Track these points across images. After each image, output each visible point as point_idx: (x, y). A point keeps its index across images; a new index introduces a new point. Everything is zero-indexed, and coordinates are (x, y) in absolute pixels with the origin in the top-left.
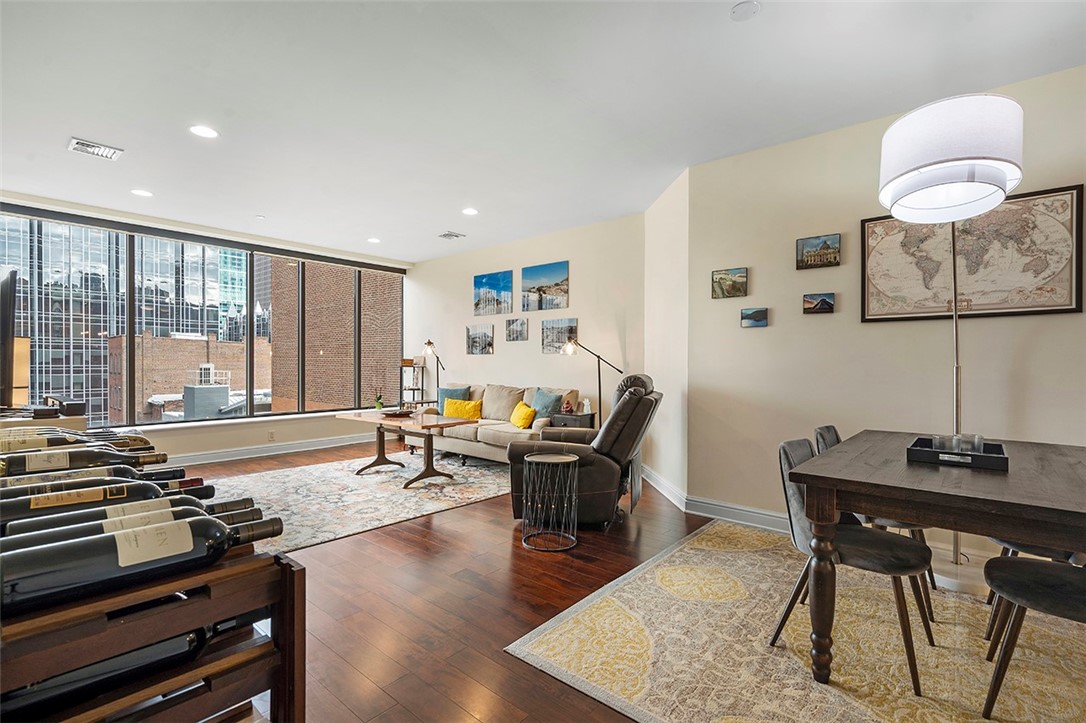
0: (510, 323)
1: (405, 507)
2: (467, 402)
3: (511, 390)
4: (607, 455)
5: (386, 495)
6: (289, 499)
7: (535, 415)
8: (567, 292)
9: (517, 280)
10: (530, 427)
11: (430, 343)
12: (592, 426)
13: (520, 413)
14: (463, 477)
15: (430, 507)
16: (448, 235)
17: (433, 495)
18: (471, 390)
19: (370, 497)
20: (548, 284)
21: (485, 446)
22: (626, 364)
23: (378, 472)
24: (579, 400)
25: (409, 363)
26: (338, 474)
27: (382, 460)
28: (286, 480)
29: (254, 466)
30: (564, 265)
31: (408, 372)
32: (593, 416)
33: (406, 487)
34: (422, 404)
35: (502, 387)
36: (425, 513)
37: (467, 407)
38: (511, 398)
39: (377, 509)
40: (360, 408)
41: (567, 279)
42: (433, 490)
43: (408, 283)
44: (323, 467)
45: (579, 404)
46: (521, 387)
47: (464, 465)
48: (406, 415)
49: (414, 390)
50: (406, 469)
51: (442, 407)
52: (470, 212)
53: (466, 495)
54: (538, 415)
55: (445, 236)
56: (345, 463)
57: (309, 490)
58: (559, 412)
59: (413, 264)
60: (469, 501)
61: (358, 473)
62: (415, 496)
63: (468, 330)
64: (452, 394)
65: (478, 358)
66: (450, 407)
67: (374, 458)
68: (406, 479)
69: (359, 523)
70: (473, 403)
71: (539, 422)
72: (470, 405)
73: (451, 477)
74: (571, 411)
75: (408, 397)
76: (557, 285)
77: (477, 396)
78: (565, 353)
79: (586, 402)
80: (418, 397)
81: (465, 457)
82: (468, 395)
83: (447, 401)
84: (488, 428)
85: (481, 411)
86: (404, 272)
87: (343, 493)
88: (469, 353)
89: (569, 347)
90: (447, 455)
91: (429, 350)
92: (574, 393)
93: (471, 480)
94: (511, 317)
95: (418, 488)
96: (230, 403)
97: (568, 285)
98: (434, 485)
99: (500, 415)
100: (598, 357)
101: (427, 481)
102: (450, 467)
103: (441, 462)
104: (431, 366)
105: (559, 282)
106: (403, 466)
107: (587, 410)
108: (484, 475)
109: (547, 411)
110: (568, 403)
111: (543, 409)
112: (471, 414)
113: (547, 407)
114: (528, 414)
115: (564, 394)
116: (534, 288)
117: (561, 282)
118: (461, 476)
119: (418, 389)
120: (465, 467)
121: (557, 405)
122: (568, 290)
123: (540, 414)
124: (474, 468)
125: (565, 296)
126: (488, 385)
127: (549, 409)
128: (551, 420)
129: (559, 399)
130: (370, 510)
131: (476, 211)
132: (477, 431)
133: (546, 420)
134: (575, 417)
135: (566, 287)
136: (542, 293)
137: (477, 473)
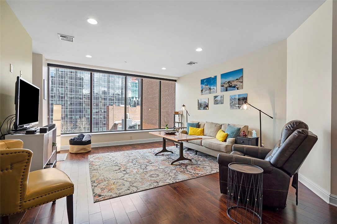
0: (216, 97)
1: (170, 176)
2: (198, 129)
3: (216, 124)
5: (163, 167)
6: (128, 165)
7: (227, 136)
8: (242, 82)
9: (219, 81)
10: (225, 141)
11: (184, 106)
12: (257, 145)
13: (220, 135)
14: (196, 161)
15: (181, 177)
16: (190, 63)
17: (182, 170)
18: (200, 124)
19: (157, 168)
20: (233, 80)
21: (205, 148)
22: (275, 114)
23: (163, 155)
24: (249, 130)
25: (177, 113)
26: (149, 154)
27: (165, 150)
28: (131, 155)
29: (124, 148)
31: (177, 116)
32: (257, 139)
33: (172, 164)
34: (182, 128)
35: (212, 123)
36: (178, 181)
37: (198, 131)
38: (216, 128)
39: (158, 175)
40: (160, 129)
41: (242, 77)
42: (183, 167)
43: (177, 84)
44: (145, 150)
45: (249, 132)
46: (220, 123)
47: (196, 154)
48: (173, 134)
49: (179, 123)
50: (174, 154)
51: (188, 130)
52: (199, 50)
53: (197, 172)
54: (229, 136)
55: (189, 64)
56: (153, 149)
57: (136, 161)
58: (240, 136)
59: (179, 78)
60: (197, 175)
61: (156, 155)
62: (174, 170)
63: (198, 100)
64: (192, 125)
65: (202, 111)
66: (191, 130)
67: (161, 149)
68: (173, 160)
69: (149, 183)
70: (200, 129)
71: (230, 140)
72: (199, 130)
73: (190, 160)
74: (246, 135)
75: (177, 125)
76: (237, 79)
77: (202, 126)
78: (243, 109)
79: (254, 132)
80: (180, 126)
81: (197, 151)
82: (198, 126)
83: (190, 128)
84: (207, 140)
85: (203, 132)
86: (175, 81)
87: (148, 164)
88: (198, 109)
89: (245, 106)
90: (189, 149)
91: (184, 108)
92: (246, 127)
93: (199, 163)
94: (216, 95)
95: (176, 165)
97: (242, 79)
98: (183, 164)
99: (211, 134)
100: (260, 111)
101: (181, 162)
102: (191, 155)
103: (187, 152)
104: (185, 114)
105: (238, 78)
106: (173, 153)
107: (254, 135)
108: (205, 161)
109: (233, 135)
110: (244, 132)
111: (231, 133)
112: (199, 133)
113: (233, 133)
114: (224, 135)
115: (242, 127)
116: (226, 82)
117: (239, 78)
118: (195, 160)
119: (180, 123)
120: (197, 156)
121: (238, 132)
122: (242, 81)
123: (230, 136)
124: (200, 156)
125: (241, 84)
126: (206, 122)
127: (234, 134)
128: (236, 140)
129: (239, 129)
130: (156, 176)
131: (202, 49)
132: (202, 141)
133: (233, 139)
134: (248, 139)
135: (242, 80)
136: (230, 84)
137: (202, 159)
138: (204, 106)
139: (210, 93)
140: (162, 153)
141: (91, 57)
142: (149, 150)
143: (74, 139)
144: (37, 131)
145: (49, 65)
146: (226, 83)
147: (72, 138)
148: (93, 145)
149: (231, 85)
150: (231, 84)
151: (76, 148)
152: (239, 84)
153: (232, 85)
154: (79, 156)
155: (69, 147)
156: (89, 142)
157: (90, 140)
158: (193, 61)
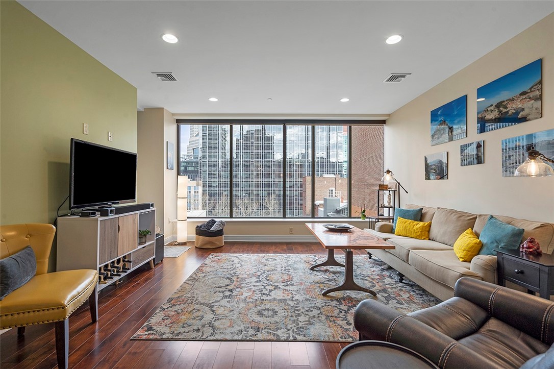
0: (465, 147)
1: (296, 321)
2: (416, 222)
3: (461, 215)
5: (302, 298)
6: (248, 280)
8: (540, 98)
10: (470, 262)
11: (388, 172)
13: (465, 240)
14: (388, 297)
17: (336, 313)
18: (423, 211)
19: (289, 297)
20: (511, 97)
21: (415, 270)
23: (326, 271)
25: (386, 188)
26: (302, 266)
27: (331, 261)
28: (270, 263)
30: (537, 66)
33: (324, 294)
35: (452, 212)
36: (300, 338)
37: (415, 227)
38: (460, 223)
41: (541, 82)
42: (342, 306)
43: (387, 130)
46: (474, 211)
47: (401, 281)
52: (394, 39)
54: (484, 250)
55: (391, 79)
57: (267, 276)
59: (389, 115)
62: (319, 309)
63: (426, 158)
64: (406, 214)
65: (434, 183)
66: (400, 224)
67: (324, 259)
70: (421, 224)
71: (479, 260)
72: (418, 226)
73: (373, 293)
74: (537, 254)
76: (524, 93)
77: (427, 218)
81: (401, 275)
82: (419, 215)
83: (400, 220)
85: (429, 232)
86: (383, 122)
87: (281, 285)
88: (426, 179)
89: (532, 166)
91: (388, 177)
95: (333, 299)
96: (341, 206)
97: (541, 89)
98: (350, 299)
99: (446, 239)
102: (387, 281)
105: (526, 88)
109: (497, 247)
110: (532, 241)
111: (492, 243)
112: (418, 234)
113: (498, 242)
114: (471, 245)
115: (529, 228)
116: (492, 105)
117: (531, 89)
118: (386, 295)
119: (392, 207)
120: (401, 284)
121: (515, 241)
122: (541, 96)
123: (488, 249)
124: (408, 288)
125: (537, 104)
126: (439, 208)
127: (502, 245)
128: (498, 263)
129: (519, 235)
130: (270, 313)
131: (400, 35)
132: (409, 254)
133: (490, 260)
134: (538, 266)
135: (538, 93)
136: (501, 109)
137: (405, 296)
138: (438, 171)
139: (451, 139)
140: (325, 268)
143: (201, 227)
145: (178, 121)
146: (492, 108)
149: (504, 110)
150: (506, 107)
152: (528, 106)
153: (507, 112)
157: (223, 230)
158: (399, 71)
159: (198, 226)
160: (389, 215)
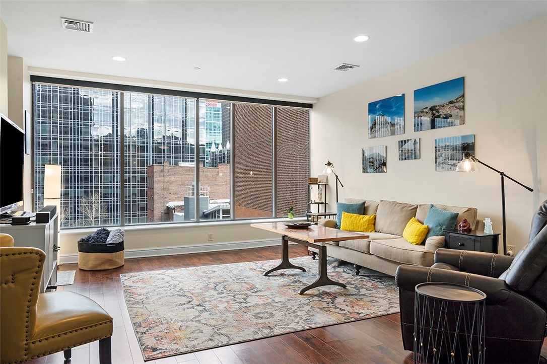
0: (402, 143)
1: (297, 316)
2: (362, 216)
3: (404, 206)
4: (526, 294)
5: (283, 299)
6: (207, 294)
7: (427, 233)
8: (463, 108)
9: (410, 106)
10: (423, 243)
11: (329, 164)
12: (495, 250)
13: (413, 229)
14: (356, 287)
15: (321, 319)
16: (343, 67)
17: (325, 305)
18: (366, 205)
19: (270, 301)
20: (441, 104)
21: (377, 259)
22: (537, 181)
23: (282, 275)
24: (478, 218)
25: (315, 181)
26: (251, 273)
27: (286, 265)
28: (212, 275)
29: (195, 260)
30: (459, 83)
31: (314, 189)
32: (495, 238)
33: (302, 293)
34: (325, 216)
35: (395, 204)
36: (313, 326)
37: (362, 221)
38: (403, 214)
39: (272, 315)
40: (276, 217)
41: (463, 96)
42: (326, 300)
43: (314, 115)
44: (242, 265)
45: (478, 222)
46: (414, 203)
47: (357, 274)
48: (304, 227)
49: (319, 204)
50: (305, 274)
51: (340, 219)
52: (361, 39)
53: (357, 309)
54: (431, 233)
55: (341, 68)
56: (259, 263)
57: (224, 287)
58: (455, 231)
59: (318, 99)
60: (358, 316)
61: (266, 275)
62: (307, 304)
63: (363, 151)
64: (349, 209)
66: (346, 220)
67: (278, 262)
68: (304, 284)
69: (252, 329)
70: (367, 217)
71: (433, 240)
72: (364, 219)
73: (344, 286)
74: (469, 230)
75: (314, 209)
76: (451, 102)
77: (371, 211)
78: (461, 170)
79: (488, 222)
80: (322, 211)
81: (359, 267)
82: (362, 209)
83: (344, 215)
84: (381, 241)
85: (374, 224)
86: (310, 106)
87: (249, 293)
88: (364, 172)
89: (467, 164)
90: (342, 263)
91: (329, 170)
92: (472, 212)
93: (363, 291)
94: (403, 137)
95: (312, 296)
96: (210, 208)
97: (464, 102)
98: (327, 293)
99: (392, 229)
100: (502, 174)
101: (322, 289)
102: (346, 276)
103: (338, 270)
104: (332, 183)
105: (453, 99)
106: (304, 270)
107: (488, 230)
108: (376, 288)
109: (441, 229)
110: (465, 221)
111: (437, 226)
112: (365, 227)
113: (441, 225)
114: (421, 230)
115: (461, 212)
116: (427, 108)
117: (456, 99)
118: (354, 286)
119: (322, 203)
120: (358, 277)
121: (452, 224)
122: (464, 106)
123: (434, 232)
124: (367, 278)
125: (461, 113)
126: (382, 201)
127: (444, 227)
128: (446, 240)
129: (455, 217)
130: (266, 315)
131: (369, 37)
132: (369, 245)
133: (440, 239)
134: (474, 238)
135: (461, 104)
136: (434, 112)
137: (369, 284)
138: (376, 165)
140: (279, 272)
141: (123, 59)
142: (252, 264)
143: (88, 240)
144: (31, 219)
145: (34, 78)
146: (427, 110)
147: (84, 237)
148: (128, 253)
149: (437, 114)
150: (438, 112)
151: (93, 259)
153: (439, 116)
154: (100, 276)
155: (77, 256)
156: (119, 247)
157: (123, 242)
158: (349, 62)
159: (83, 240)
160: (318, 212)
